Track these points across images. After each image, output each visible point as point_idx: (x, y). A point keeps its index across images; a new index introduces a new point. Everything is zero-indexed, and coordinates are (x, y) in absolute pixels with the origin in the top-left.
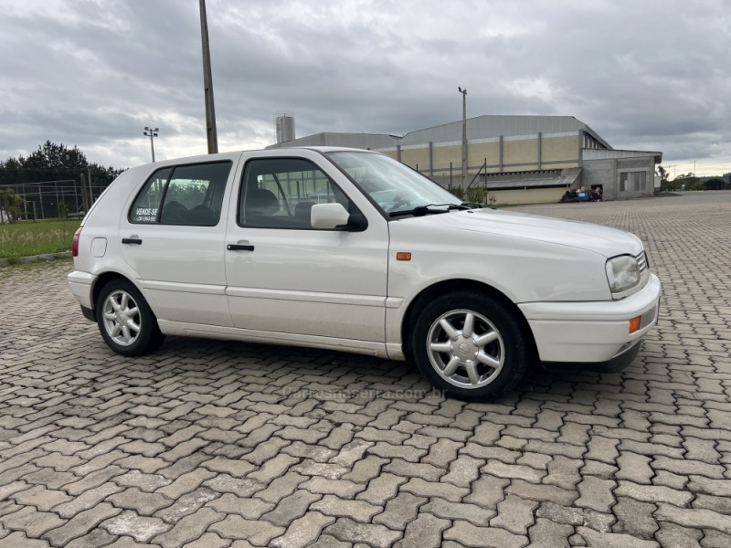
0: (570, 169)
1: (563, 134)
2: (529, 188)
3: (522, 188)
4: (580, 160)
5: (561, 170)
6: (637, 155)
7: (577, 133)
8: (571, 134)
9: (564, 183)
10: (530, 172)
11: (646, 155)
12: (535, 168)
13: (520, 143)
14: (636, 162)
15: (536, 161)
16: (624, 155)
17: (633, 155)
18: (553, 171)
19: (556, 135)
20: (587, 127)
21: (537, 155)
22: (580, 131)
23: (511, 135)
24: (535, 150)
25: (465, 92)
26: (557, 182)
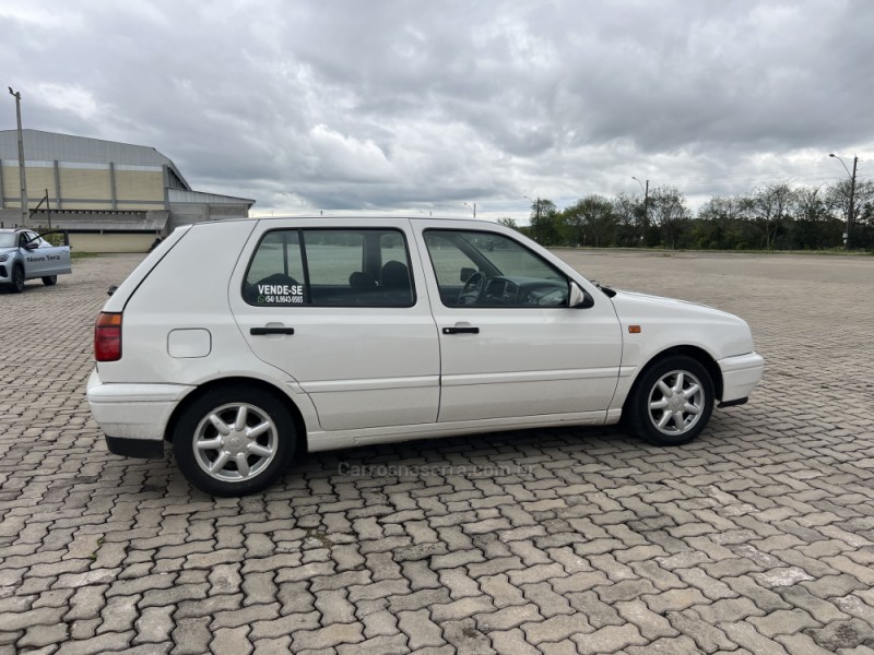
0: (155, 212)
1: (143, 168)
2: (106, 232)
3: (97, 232)
4: (166, 202)
5: (145, 212)
6: (230, 201)
7: (160, 169)
8: (153, 169)
9: (152, 228)
10: (104, 212)
11: (239, 202)
12: (108, 207)
13: (85, 173)
14: (230, 208)
15: (109, 197)
16: (217, 200)
17: (226, 201)
18: (136, 212)
19: (133, 168)
20: (170, 161)
21: (109, 190)
22: (164, 166)
23: (70, 161)
24: (107, 185)
25: (18, 95)
26: (143, 227)
